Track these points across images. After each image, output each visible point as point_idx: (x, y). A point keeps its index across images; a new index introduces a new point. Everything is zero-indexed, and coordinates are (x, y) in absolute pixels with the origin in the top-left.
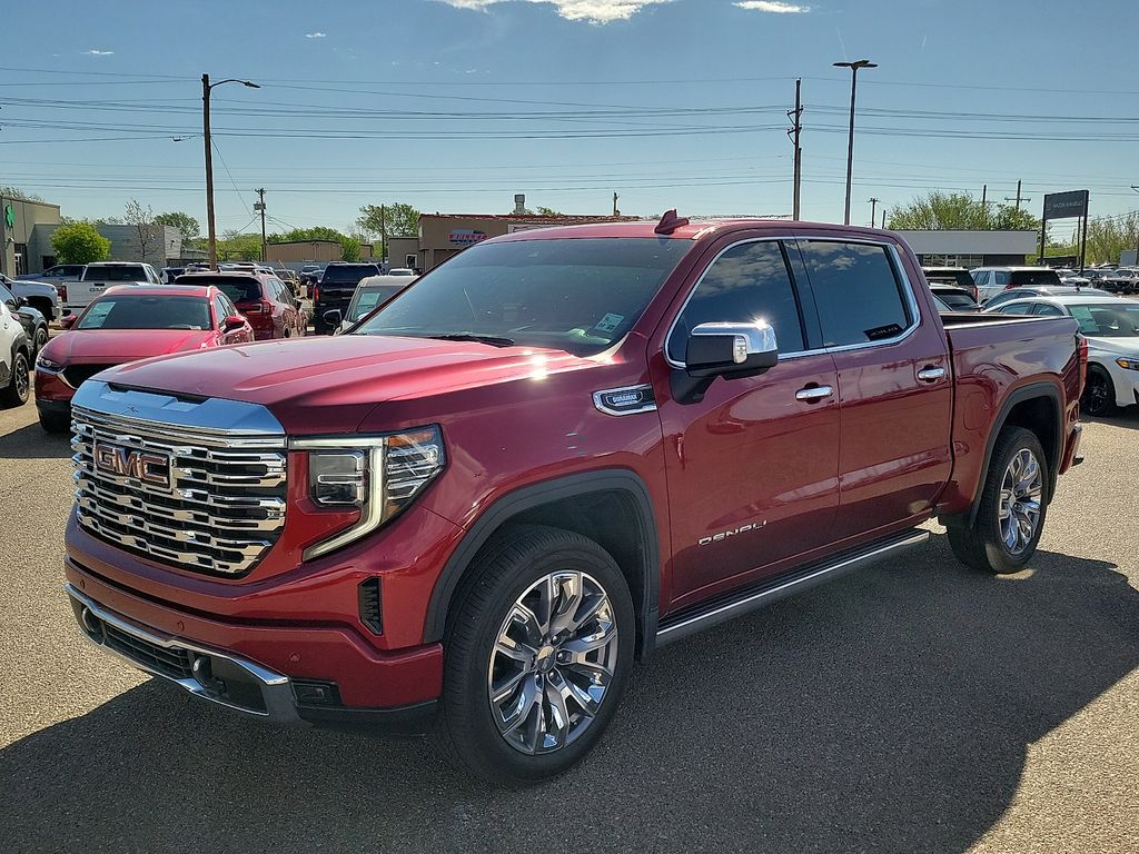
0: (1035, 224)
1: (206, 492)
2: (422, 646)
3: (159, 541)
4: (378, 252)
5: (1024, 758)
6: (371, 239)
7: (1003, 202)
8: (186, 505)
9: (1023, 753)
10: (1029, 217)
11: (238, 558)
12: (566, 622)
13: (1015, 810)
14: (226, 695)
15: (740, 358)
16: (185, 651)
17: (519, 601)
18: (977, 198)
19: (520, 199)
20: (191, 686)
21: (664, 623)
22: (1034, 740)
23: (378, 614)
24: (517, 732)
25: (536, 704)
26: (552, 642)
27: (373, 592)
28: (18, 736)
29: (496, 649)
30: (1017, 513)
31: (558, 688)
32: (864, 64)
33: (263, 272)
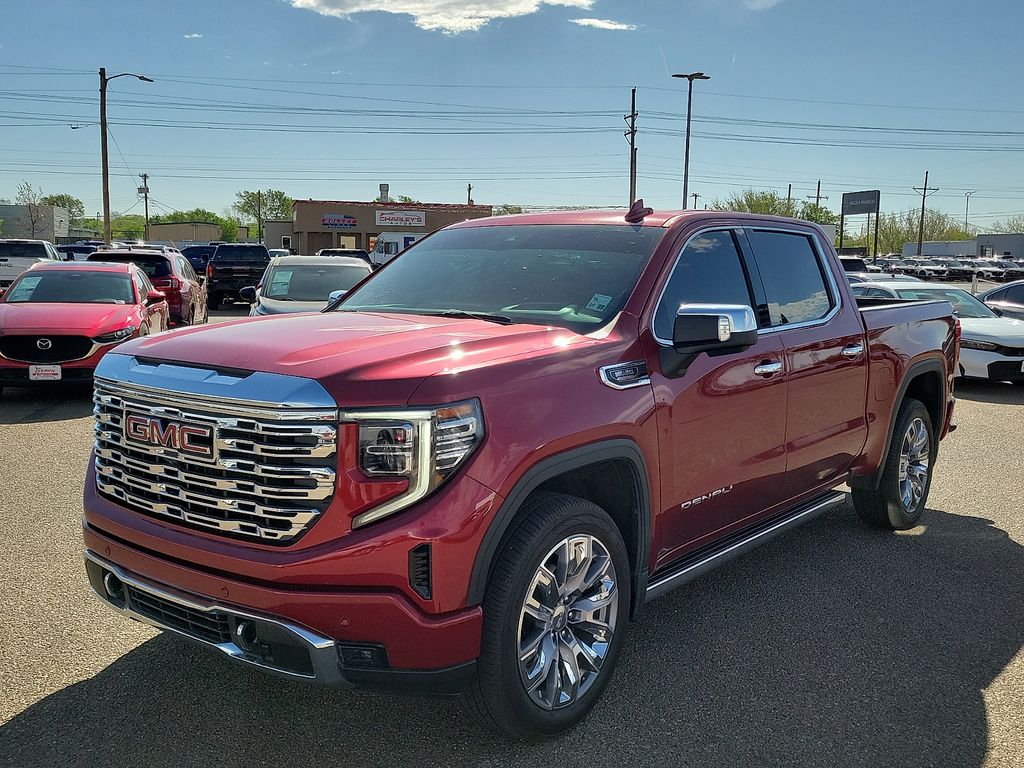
0: (833, 219)
1: (253, 463)
2: (468, 609)
3: (196, 509)
4: (253, 233)
5: (983, 703)
6: (246, 222)
7: (806, 200)
8: (229, 475)
9: (981, 697)
10: (828, 213)
11: (287, 525)
12: (578, 584)
13: (994, 754)
14: (271, 659)
15: (724, 336)
16: (224, 616)
17: (542, 565)
18: (782, 195)
19: (384, 188)
20: (229, 650)
21: (651, 581)
22: (986, 685)
23: (428, 579)
24: (538, 689)
25: (554, 661)
26: (564, 602)
27: (423, 558)
28: (33, 700)
29: (524, 610)
30: (911, 476)
31: (571, 646)
32: (699, 76)
33: (171, 251)
